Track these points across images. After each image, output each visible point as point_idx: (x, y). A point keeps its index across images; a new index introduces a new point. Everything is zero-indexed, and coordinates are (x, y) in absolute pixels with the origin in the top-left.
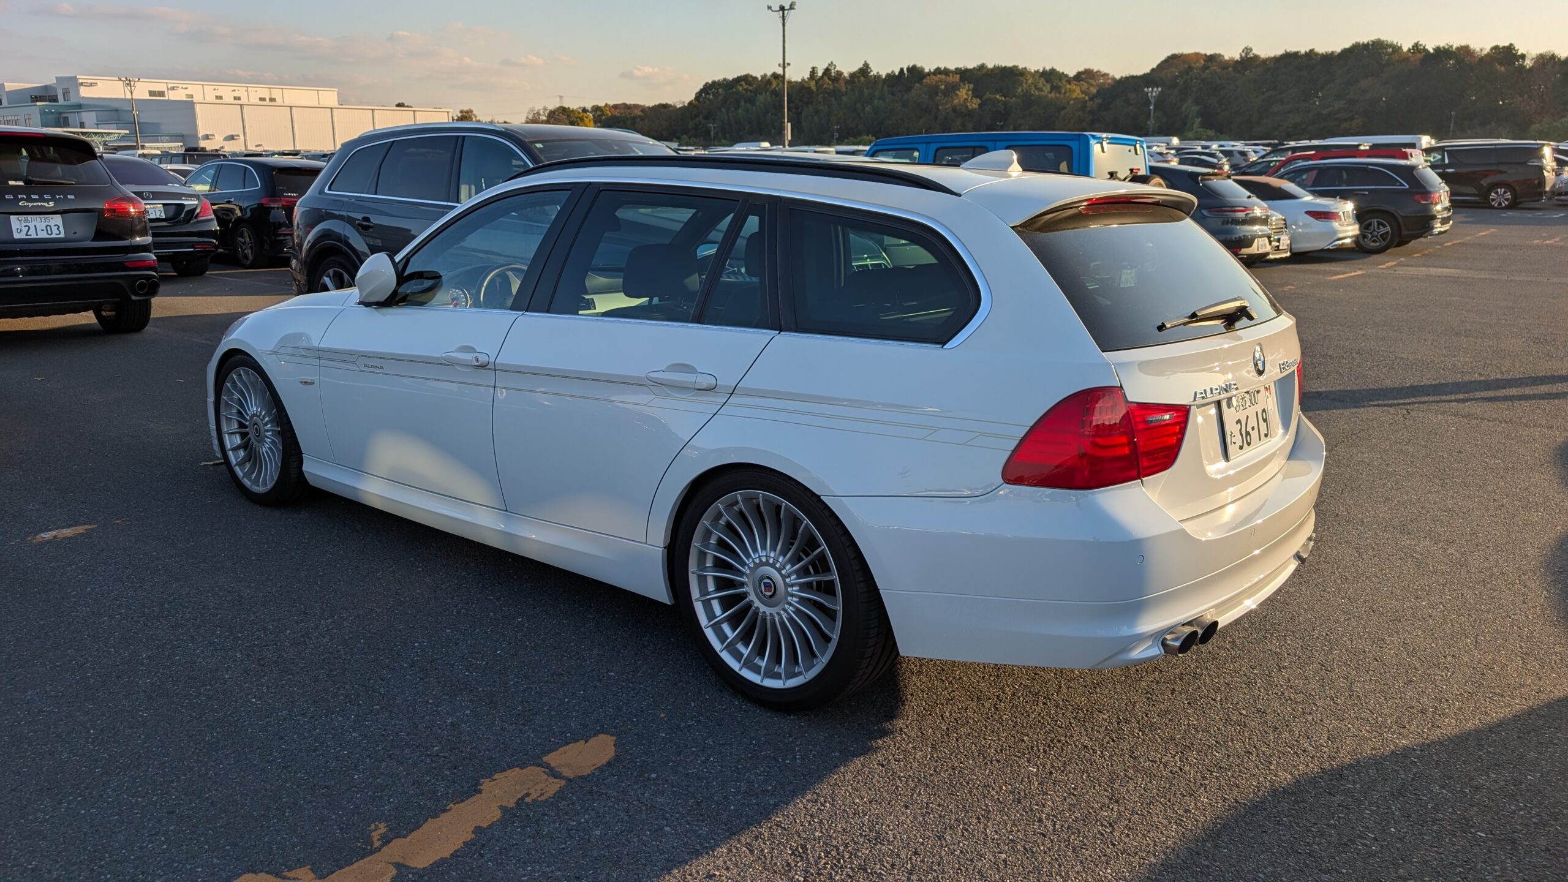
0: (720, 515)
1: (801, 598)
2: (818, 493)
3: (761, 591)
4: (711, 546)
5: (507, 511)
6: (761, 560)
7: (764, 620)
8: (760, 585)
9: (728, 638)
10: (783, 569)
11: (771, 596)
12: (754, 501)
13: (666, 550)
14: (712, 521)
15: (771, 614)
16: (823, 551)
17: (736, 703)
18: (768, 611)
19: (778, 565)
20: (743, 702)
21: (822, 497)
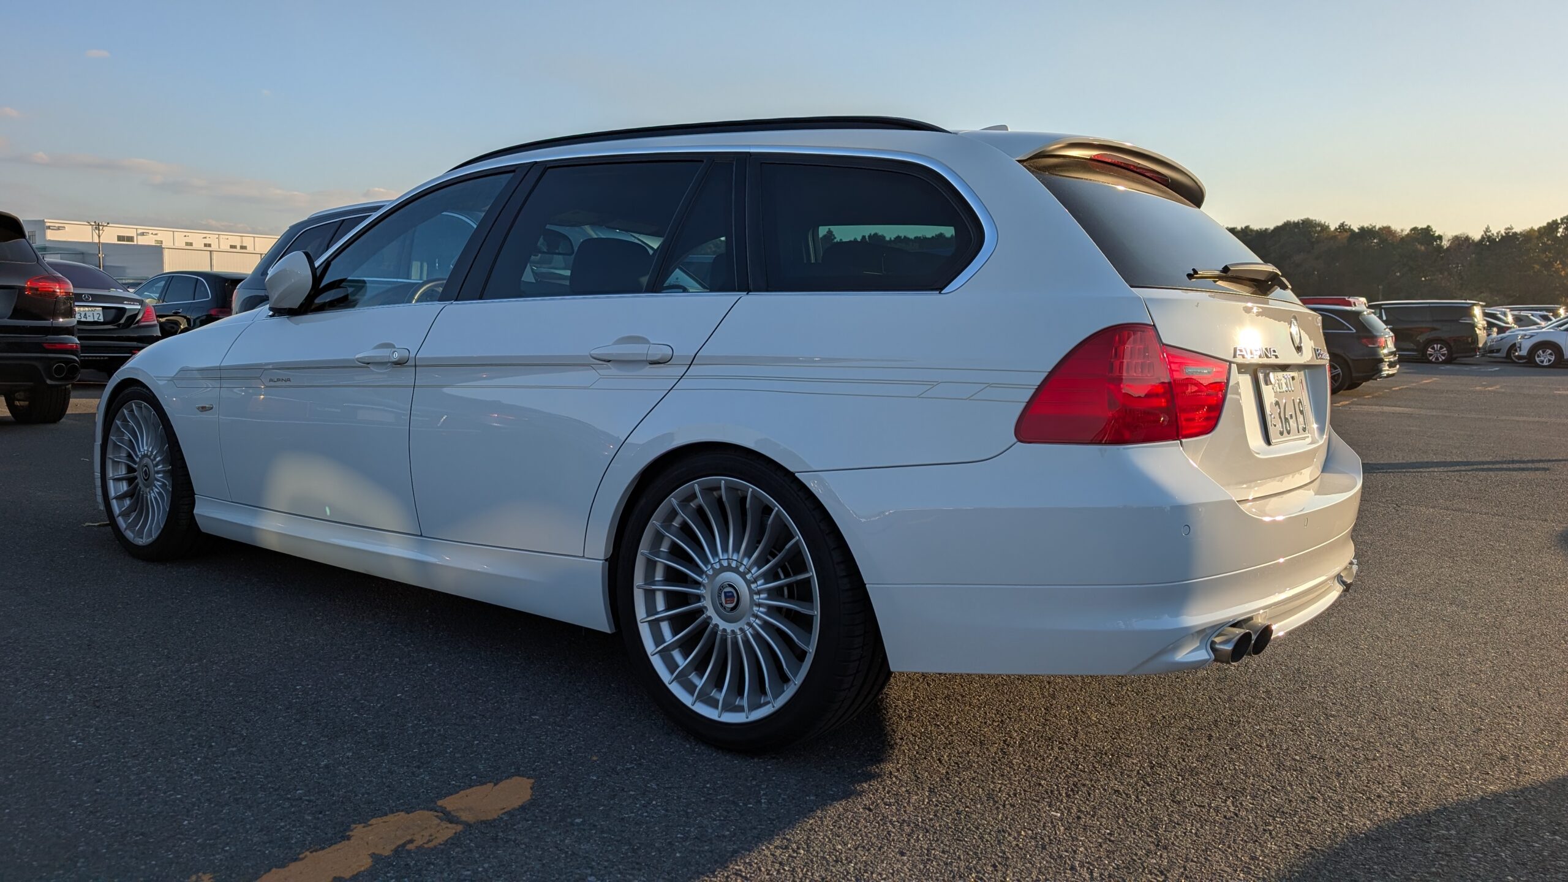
0: (673, 514)
1: (770, 607)
2: (792, 469)
3: (721, 604)
4: (662, 554)
5: (421, 536)
6: (721, 565)
7: (724, 640)
8: (719, 596)
9: (678, 666)
10: (748, 573)
11: (733, 609)
12: (715, 493)
13: (607, 563)
14: (664, 522)
15: (733, 631)
16: (797, 543)
17: (688, 746)
18: (729, 627)
19: (742, 569)
20: (696, 745)
21: (796, 474)
